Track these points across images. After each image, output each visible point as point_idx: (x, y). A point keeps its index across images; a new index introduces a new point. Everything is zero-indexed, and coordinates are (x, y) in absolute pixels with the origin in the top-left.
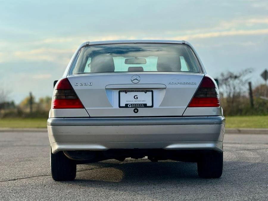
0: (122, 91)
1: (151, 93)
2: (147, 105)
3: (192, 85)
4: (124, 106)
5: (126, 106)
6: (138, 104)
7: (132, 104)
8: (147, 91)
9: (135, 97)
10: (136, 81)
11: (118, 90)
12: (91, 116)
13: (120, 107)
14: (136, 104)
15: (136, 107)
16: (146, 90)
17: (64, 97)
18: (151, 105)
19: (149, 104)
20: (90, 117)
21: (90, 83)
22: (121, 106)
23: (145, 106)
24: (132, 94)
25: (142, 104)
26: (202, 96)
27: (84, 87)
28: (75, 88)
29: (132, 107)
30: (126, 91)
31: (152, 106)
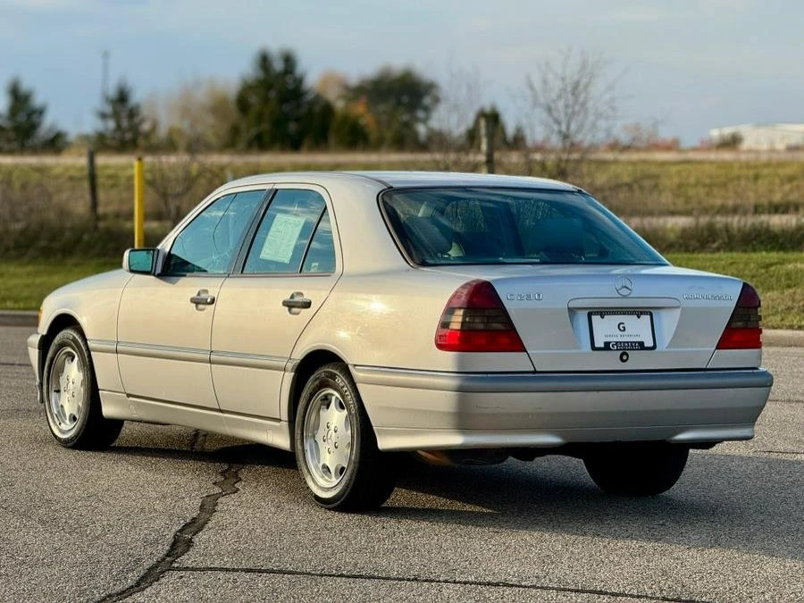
0: (596, 313)
1: (649, 317)
2: (646, 345)
3: (725, 302)
4: (603, 346)
5: (607, 347)
6: (628, 343)
7: (617, 343)
8: (642, 313)
9: (621, 327)
10: (625, 292)
11: (588, 311)
12: (538, 369)
13: (594, 348)
14: (624, 342)
15: (625, 349)
16: (638, 312)
17: (481, 326)
18: (652, 345)
19: (649, 343)
20: (535, 372)
21: (539, 295)
22: (596, 346)
23: (641, 346)
24: (613, 320)
25: (636, 342)
26: (740, 324)
27: (526, 304)
28: (508, 305)
29: (617, 350)
30: (603, 312)
31: (654, 347)
